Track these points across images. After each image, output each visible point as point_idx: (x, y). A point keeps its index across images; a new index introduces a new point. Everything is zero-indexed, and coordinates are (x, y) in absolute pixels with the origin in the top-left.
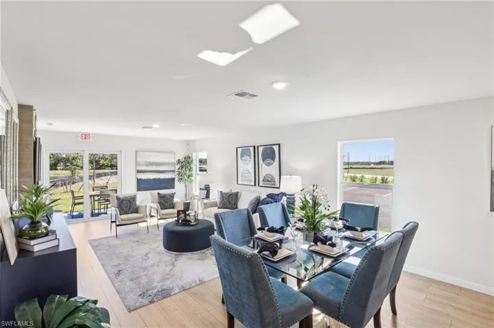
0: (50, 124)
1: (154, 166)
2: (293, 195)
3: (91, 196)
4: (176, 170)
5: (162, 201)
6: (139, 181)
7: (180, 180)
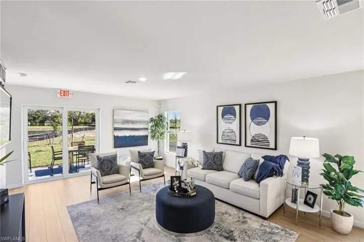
0: (23, 75)
1: (130, 124)
2: (308, 160)
3: (70, 152)
4: (149, 128)
5: (143, 160)
6: (116, 139)
7: (153, 137)
